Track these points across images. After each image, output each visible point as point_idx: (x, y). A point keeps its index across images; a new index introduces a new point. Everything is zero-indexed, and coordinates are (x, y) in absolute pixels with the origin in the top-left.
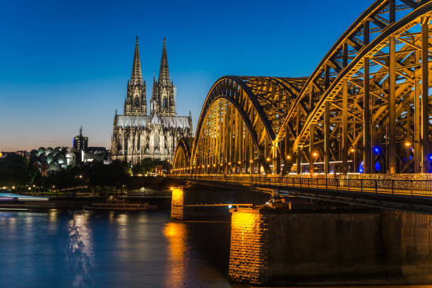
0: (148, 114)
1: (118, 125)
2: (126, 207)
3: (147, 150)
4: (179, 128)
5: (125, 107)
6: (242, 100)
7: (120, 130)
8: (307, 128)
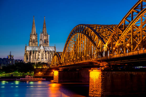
0: (39, 46)
1: (27, 50)
2: (33, 79)
3: (39, 59)
4: (51, 51)
5: (29, 43)
6: (88, 32)
7: (28, 52)
8: (122, 36)
